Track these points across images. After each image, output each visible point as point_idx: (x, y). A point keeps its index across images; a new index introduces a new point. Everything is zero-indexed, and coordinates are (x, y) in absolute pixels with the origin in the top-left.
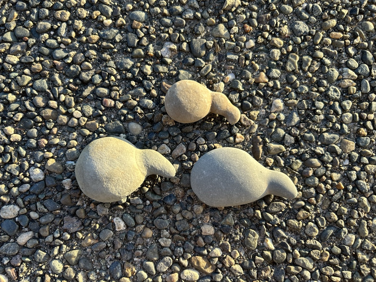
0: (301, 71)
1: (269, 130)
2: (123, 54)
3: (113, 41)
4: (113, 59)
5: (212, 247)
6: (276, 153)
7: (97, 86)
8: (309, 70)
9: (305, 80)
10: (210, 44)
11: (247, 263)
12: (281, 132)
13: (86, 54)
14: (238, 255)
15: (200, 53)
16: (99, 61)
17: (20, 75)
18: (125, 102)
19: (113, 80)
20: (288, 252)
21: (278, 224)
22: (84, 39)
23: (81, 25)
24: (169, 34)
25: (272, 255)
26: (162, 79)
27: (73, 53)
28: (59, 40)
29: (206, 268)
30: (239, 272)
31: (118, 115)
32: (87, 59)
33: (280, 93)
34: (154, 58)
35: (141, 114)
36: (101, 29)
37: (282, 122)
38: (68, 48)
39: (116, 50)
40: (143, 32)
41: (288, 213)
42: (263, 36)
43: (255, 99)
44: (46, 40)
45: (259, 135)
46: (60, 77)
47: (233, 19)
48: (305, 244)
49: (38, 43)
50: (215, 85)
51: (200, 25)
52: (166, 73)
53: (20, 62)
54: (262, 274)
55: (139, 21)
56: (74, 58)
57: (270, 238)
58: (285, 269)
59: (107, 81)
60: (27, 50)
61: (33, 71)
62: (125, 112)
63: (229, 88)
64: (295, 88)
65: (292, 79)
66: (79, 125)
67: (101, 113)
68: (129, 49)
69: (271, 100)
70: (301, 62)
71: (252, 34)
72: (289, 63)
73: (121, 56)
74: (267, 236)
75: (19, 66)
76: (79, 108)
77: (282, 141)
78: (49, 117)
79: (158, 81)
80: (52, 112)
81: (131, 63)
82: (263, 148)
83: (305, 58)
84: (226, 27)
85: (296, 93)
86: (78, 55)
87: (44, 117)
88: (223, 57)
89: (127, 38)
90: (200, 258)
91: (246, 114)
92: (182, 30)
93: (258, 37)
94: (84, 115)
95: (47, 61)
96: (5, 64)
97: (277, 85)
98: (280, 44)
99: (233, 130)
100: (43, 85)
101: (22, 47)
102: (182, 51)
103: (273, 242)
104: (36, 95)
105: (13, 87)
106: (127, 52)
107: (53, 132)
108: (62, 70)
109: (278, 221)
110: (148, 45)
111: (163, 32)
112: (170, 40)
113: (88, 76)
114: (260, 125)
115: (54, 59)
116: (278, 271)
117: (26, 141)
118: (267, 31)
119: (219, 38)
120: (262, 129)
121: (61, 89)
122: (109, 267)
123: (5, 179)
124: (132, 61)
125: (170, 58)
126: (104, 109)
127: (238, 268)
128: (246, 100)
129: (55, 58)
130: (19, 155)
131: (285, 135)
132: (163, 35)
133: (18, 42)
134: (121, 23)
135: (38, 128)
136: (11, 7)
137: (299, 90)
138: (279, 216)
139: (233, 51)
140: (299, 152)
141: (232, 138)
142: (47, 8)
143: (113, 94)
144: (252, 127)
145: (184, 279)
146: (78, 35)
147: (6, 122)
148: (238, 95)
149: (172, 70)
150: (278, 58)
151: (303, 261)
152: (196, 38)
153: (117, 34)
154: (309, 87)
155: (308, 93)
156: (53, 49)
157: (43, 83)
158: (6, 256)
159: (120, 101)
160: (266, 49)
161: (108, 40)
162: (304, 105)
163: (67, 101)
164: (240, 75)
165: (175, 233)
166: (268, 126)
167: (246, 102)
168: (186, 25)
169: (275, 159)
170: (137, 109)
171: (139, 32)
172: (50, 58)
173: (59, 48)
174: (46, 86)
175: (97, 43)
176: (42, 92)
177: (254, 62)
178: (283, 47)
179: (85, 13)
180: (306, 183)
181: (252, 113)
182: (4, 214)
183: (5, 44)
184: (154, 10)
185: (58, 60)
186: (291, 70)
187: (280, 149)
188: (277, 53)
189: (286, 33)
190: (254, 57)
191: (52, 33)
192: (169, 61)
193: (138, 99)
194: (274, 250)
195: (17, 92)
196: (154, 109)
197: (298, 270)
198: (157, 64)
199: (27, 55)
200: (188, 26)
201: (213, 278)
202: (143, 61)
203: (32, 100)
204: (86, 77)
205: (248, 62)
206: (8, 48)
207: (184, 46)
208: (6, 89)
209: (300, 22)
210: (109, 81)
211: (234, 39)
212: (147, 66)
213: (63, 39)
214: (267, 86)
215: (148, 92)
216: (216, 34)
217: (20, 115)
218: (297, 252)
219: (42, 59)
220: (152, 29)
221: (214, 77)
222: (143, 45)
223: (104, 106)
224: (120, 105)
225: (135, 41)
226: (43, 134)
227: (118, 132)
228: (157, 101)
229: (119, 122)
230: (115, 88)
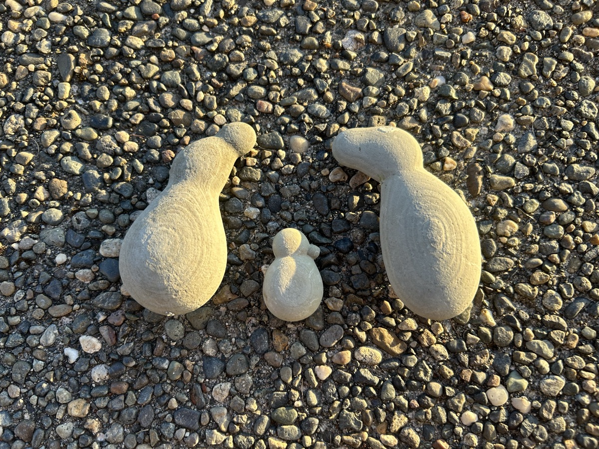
0: (541, 77)
1: (492, 155)
2: (289, 43)
3: (277, 25)
4: (274, 49)
5: (402, 316)
6: (502, 188)
7: (249, 83)
8: (552, 76)
9: (547, 90)
10: (412, 34)
11: (455, 343)
12: (510, 159)
13: (238, 41)
14: (441, 330)
15: (397, 47)
16: (254, 51)
17: (145, 64)
18: (287, 107)
19: (272, 77)
20: (516, 330)
21: (501, 289)
22: (236, 20)
23: (233, 2)
24: (355, 20)
25: (493, 334)
26: (341, 78)
27: (219, 38)
28: (202, 20)
29: (393, 345)
30: (442, 356)
31: (276, 124)
32: (239, 46)
33: (510, 107)
34: (331, 51)
35: (309, 124)
36: (259, 9)
37: (512, 146)
38: (213, 32)
39: (279, 37)
40: (318, 14)
41: (517, 274)
42: (488, 28)
43: (474, 111)
44: (183, 20)
45: (478, 161)
46: (199, 69)
47: (445, 3)
48: (542, 321)
49: (172, 24)
50: (416, 90)
51: (398, 9)
52: (348, 70)
53: (146, 47)
54: (476, 360)
55: (314, 1)
56: (221, 44)
57: (490, 309)
58: (511, 356)
59: (264, 78)
60: (156, 32)
61: (162, 59)
62: (287, 120)
63: (436, 95)
64: (532, 101)
65: (528, 87)
67: (254, 120)
68: (298, 37)
69: (496, 115)
70: (541, 66)
71: (472, 24)
72: (524, 65)
73: (285, 46)
74: (485, 305)
75: (143, 52)
76: (223, 112)
77: (511, 172)
78: (179, 121)
79: (335, 81)
80: (185, 115)
81: (300, 55)
82: (483, 179)
83: (548, 60)
84: (435, 14)
85: (533, 107)
86: (226, 41)
87: (173, 121)
88: (429, 54)
89: (295, 22)
90: (385, 331)
91: (461, 132)
92: (373, 16)
93: (480, 29)
94: (229, 121)
95: (184, 47)
96: (125, 47)
97: (506, 94)
98: (512, 40)
99: (440, 151)
100: (176, 77)
101: (150, 27)
102: (371, 42)
103: (494, 316)
104: (163, 91)
105: (134, 78)
106: (294, 40)
107: (184, 142)
108: (202, 60)
109: (503, 284)
110: (324, 33)
111: (347, 17)
112: (356, 27)
113: (238, 69)
114: (479, 149)
115: (191, 45)
116: (500, 357)
117: (145, 152)
118: (494, 21)
119: (425, 28)
120: (482, 154)
121: (200, 84)
122: (250, 335)
123: (111, 202)
124: (301, 52)
125: (355, 51)
126: (257, 114)
127: (441, 349)
128: (460, 113)
129: (194, 43)
130: (134, 171)
131: (515, 164)
132: (346, 20)
133: (144, 20)
134: (289, 2)
135: (163, 135)
137: (538, 103)
138: (504, 278)
139: (445, 46)
140: (535, 188)
141: (439, 164)
143: (272, 95)
144: (468, 150)
145: (360, 359)
146: (228, 16)
147: (120, 126)
148: (449, 105)
149: (356, 67)
150: (508, 59)
151: (538, 344)
152: (392, 27)
153: (281, 16)
154: (552, 100)
155: (550, 108)
156: (192, 31)
157: (175, 76)
158: (101, 310)
159: (280, 106)
160: (490, 46)
161: (268, 24)
162: (544, 124)
163: (207, 101)
164: (453, 78)
165: (349, 292)
166: (491, 151)
167: (460, 115)
168: (378, 9)
169: (500, 197)
170: (304, 117)
171: (312, 15)
172: (186, 43)
173: (201, 30)
174: (179, 80)
175: (254, 26)
176: (172, 87)
177: (473, 63)
178: (516, 43)
180: (545, 232)
181: (469, 131)
182: (106, 250)
183: (127, 21)
185: (199, 47)
186: (527, 75)
187: (508, 183)
188: (507, 52)
189: (520, 25)
190: (474, 56)
191: (192, 11)
192: (353, 55)
193: (306, 104)
194: (495, 327)
195: (139, 86)
196: (328, 118)
197: (531, 357)
198: (336, 58)
199: (156, 38)
200: (382, 10)
201: (404, 362)
202: (316, 54)
203: (157, 97)
204: (236, 70)
205: (464, 62)
206: (129, 27)
207: (376, 36)
208: (124, 81)
209: (541, 12)
210: (268, 78)
211: (445, 30)
212: (321, 60)
213: (208, 19)
214: (492, 95)
215: (321, 94)
216: (420, 22)
217: (140, 117)
218: (529, 331)
219: (177, 45)
220: (331, 12)
221: (416, 79)
222: (317, 33)
223: (258, 111)
224: (280, 110)
225: (306, 26)
226: (169, 144)
227: (275, 148)
228: (334, 107)
229: (277, 133)
230: (275, 87)
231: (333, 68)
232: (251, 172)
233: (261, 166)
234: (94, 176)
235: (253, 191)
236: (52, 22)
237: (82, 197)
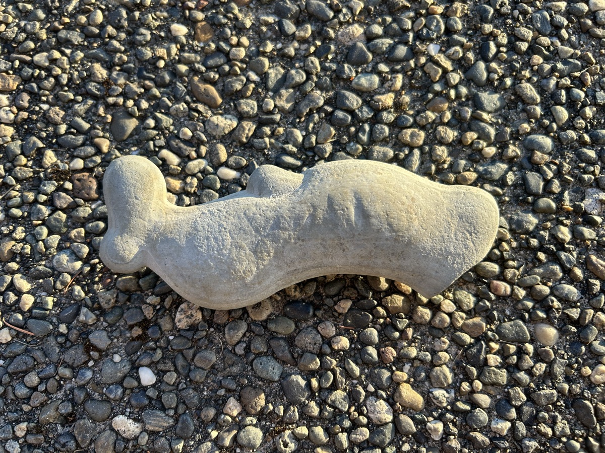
2: (518, 205)
3: (502, 183)
18: (530, 289)
19: (506, 250)
22: (452, 177)
23: (446, 154)
24: (596, 176)
26: (588, 250)
31: (515, 309)
34: (573, 216)
35: (558, 309)
36: (477, 162)
39: (507, 199)
40: (551, 169)
52: (594, 240)
55: (544, 152)
59: (497, 252)
62: (530, 304)
66: (452, 324)
67: (490, 306)
68: (529, 198)
73: (514, 209)
76: (450, 295)
78: (398, 309)
79: (581, 254)
80: (403, 300)
81: (535, 221)
87: (390, 309)
89: (523, 179)
94: (459, 308)
106: (525, 202)
107: (406, 336)
110: (561, 193)
111: (585, 172)
112: (598, 185)
117: (358, 349)
123: (324, 417)
124: (536, 218)
125: (600, 215)
126: (493, 298)
130: (348, 374)
132: (586, 177)
134: (514, 154)
135: (378, 326)
136: (322, 118)
142: (386, 124)
143: (509, 274)
146: (440, 171)
147: (323, 315)
149: (603, 235)
153: (507, 172)
159: (520, 287)
161: (491, 181)
170: (553, 302)
171: (545, 171)
179: (451, 134)
184: (567, 136)
192: (599, 219)
193: (550, 284)
196: (579, 301)
198: (578, 224)
202: (554, 220)
210: (501, 252)
212: (562, 228)
215: (567, 272)
217: (347, 304)
220: (566, 167)
222: (552, 193)
223: (495, 294)
224: (522, 293)
225: (539, 184)
226: (389, 339)
227: (520, 341)
228: (585, 288)
229: (521, 323)
230: (511, 263)
231: (577, 237)
232: (496, 374)
233: (505, 365)
234: (299, 383)
235: (498, 397)
236: (222, 181)
237: (285, 411)
